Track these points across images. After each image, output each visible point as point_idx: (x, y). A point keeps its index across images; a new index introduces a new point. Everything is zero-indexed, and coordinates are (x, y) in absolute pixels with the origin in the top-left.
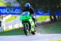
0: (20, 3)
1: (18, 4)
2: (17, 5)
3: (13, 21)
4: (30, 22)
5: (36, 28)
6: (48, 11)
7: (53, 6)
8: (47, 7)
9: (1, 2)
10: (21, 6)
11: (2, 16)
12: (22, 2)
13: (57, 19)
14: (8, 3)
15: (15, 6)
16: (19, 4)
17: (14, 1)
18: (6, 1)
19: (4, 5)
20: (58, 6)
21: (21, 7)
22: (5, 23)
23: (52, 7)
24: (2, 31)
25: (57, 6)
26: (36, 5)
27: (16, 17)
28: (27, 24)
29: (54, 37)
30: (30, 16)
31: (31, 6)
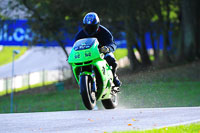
0: (30, 9)
1: (23, 10)
2: (21, 14)
3: (7, 66)
4: (101, 69)
6: (123, 33)
7: (138, 18)
8: (118, 19)
10: (33, 16)
12: (38, 6)
13: (152, 58)
15: (14, 18)
16: (28, 12)
17: (10, 3)
20: (155, 18)
21: (34, 19)
23: (136, 21)
25: (153, 16)
27: (16, 53)
28: (92, 75)
29: (142, 117)
31: (67, 18)
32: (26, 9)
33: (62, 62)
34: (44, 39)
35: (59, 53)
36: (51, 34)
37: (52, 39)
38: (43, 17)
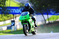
5: (36, 28)
9: (15, 2)
11: (16, 16)
14: (21, 3)
16: (32, 5)
18: (19, 1)
19: (17, 5)
21: (34, 7)
22: (18, 22)
24: (16, 30)
26: (49, 5)
28: (27, 24)
30: (30, 16)
31: (44, 6)
32: (32, 4)
33: (42, 19)
34: (37, 13)
35: (41, 17)
36: (39, 11)
37: (39, 12)
38: (37, 6)
